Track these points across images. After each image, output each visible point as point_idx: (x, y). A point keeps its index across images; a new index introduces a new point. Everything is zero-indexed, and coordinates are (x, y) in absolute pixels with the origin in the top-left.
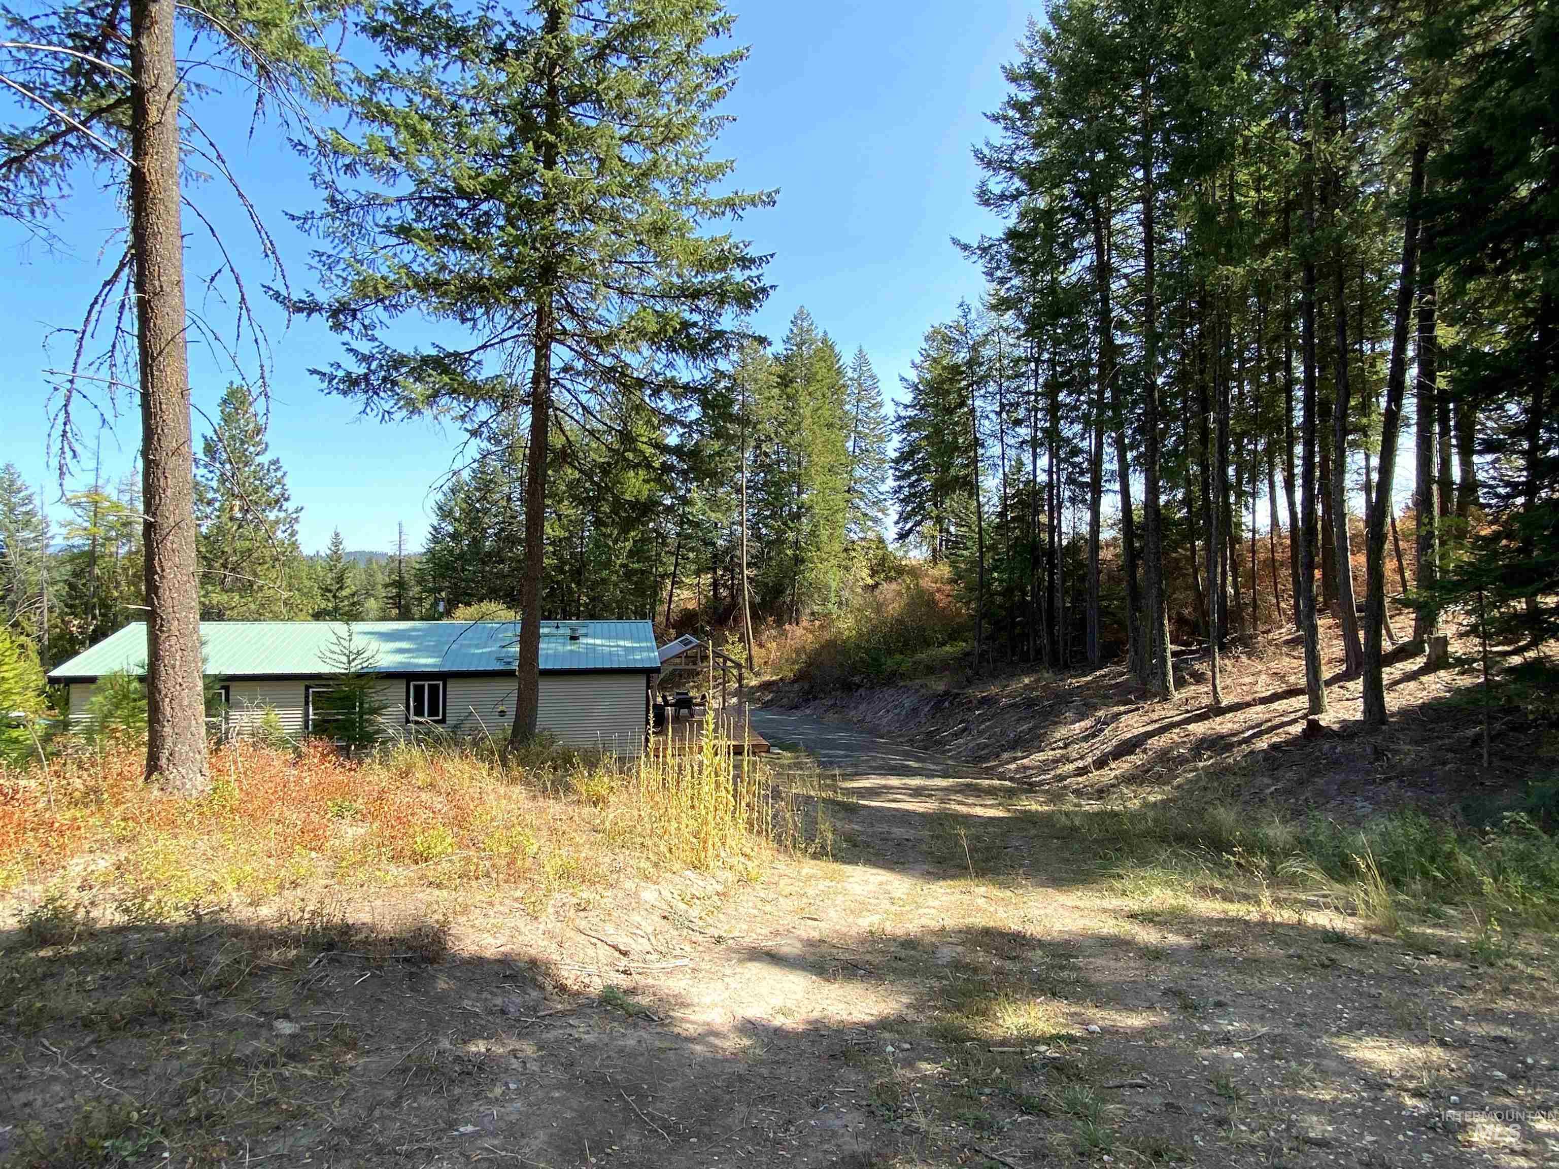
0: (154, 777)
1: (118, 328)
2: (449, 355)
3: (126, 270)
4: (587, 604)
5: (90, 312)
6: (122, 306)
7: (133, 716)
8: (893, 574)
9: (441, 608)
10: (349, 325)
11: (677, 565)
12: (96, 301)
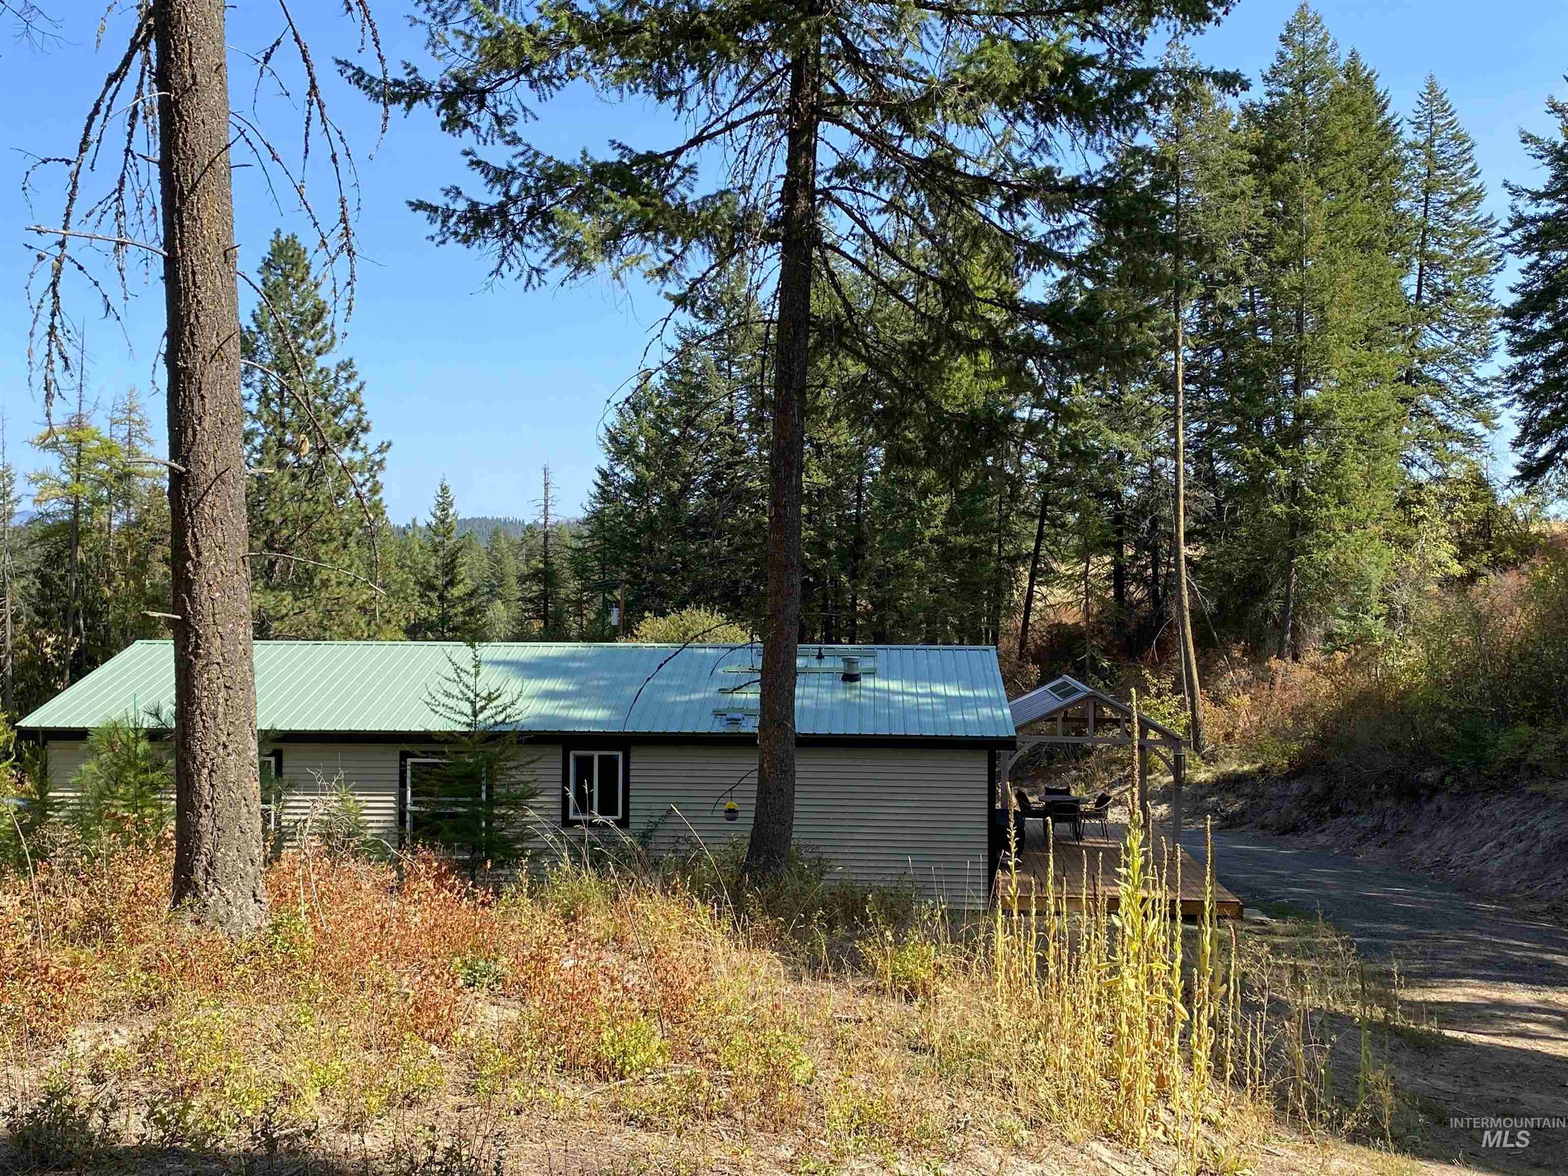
0: (187, 900)
1: (128, 151)
2: (639, 160)
3: (138, 56)
4: (869, 614)
5: (88, 128)
6: (134, 115)
7: (142, 796)
8: (1509, 552)
9: (614, 619)
10: (472, 119)
11: (1040, 537)
12: (96, 111)
